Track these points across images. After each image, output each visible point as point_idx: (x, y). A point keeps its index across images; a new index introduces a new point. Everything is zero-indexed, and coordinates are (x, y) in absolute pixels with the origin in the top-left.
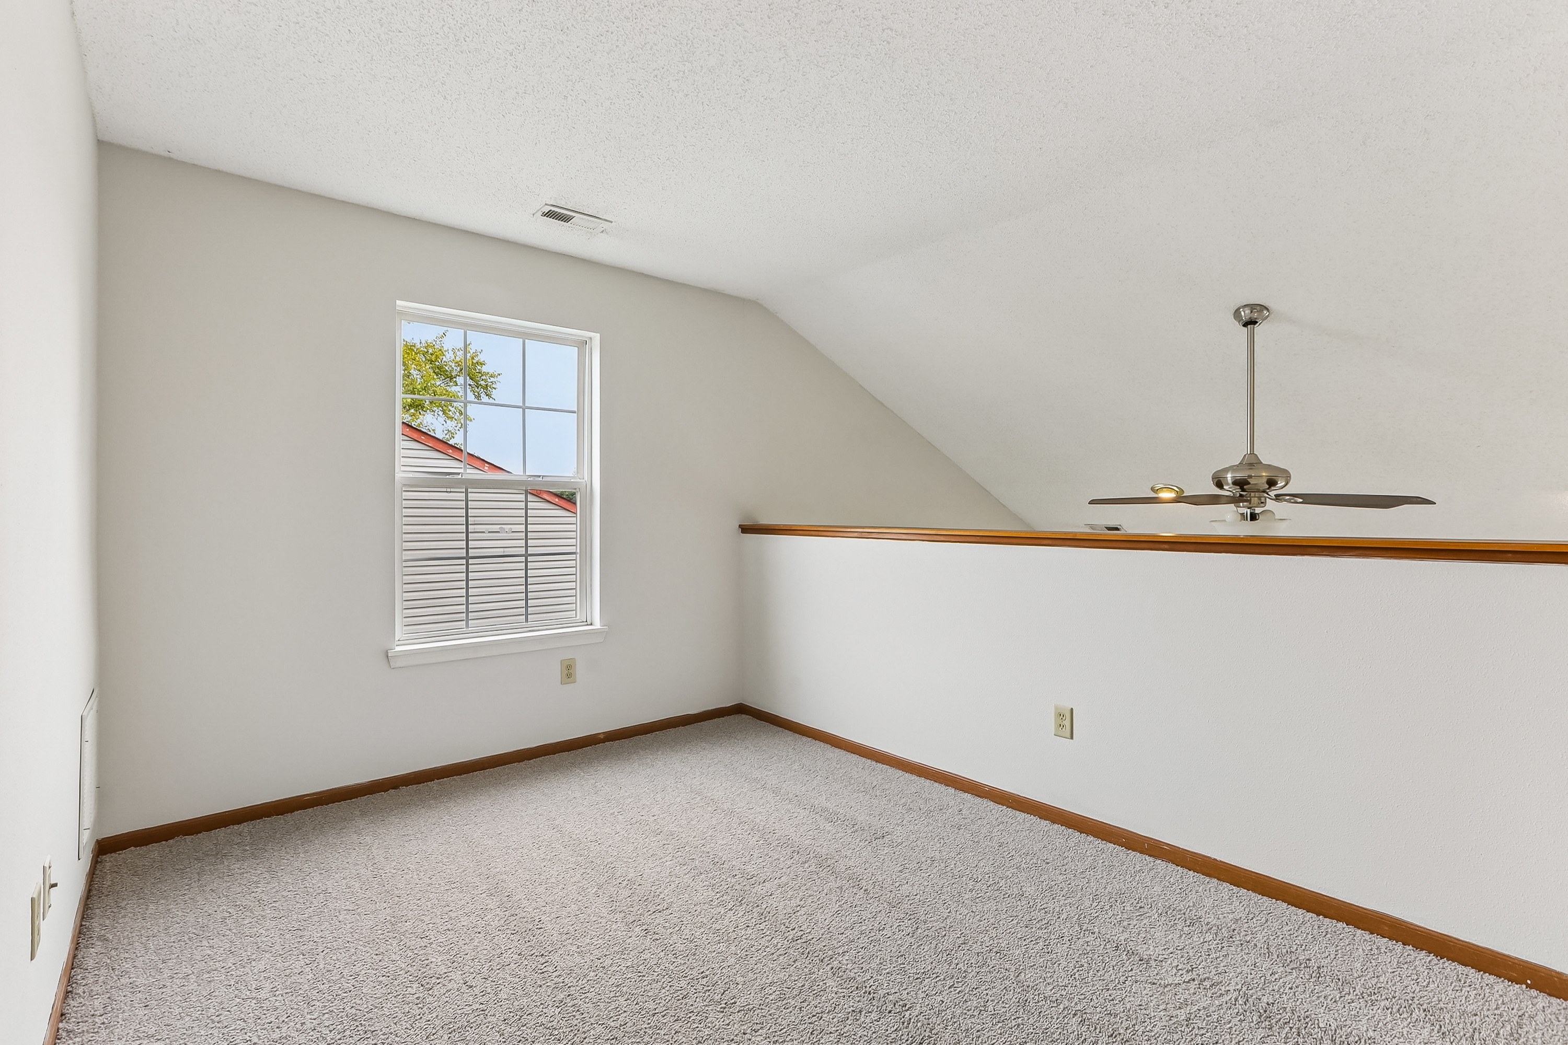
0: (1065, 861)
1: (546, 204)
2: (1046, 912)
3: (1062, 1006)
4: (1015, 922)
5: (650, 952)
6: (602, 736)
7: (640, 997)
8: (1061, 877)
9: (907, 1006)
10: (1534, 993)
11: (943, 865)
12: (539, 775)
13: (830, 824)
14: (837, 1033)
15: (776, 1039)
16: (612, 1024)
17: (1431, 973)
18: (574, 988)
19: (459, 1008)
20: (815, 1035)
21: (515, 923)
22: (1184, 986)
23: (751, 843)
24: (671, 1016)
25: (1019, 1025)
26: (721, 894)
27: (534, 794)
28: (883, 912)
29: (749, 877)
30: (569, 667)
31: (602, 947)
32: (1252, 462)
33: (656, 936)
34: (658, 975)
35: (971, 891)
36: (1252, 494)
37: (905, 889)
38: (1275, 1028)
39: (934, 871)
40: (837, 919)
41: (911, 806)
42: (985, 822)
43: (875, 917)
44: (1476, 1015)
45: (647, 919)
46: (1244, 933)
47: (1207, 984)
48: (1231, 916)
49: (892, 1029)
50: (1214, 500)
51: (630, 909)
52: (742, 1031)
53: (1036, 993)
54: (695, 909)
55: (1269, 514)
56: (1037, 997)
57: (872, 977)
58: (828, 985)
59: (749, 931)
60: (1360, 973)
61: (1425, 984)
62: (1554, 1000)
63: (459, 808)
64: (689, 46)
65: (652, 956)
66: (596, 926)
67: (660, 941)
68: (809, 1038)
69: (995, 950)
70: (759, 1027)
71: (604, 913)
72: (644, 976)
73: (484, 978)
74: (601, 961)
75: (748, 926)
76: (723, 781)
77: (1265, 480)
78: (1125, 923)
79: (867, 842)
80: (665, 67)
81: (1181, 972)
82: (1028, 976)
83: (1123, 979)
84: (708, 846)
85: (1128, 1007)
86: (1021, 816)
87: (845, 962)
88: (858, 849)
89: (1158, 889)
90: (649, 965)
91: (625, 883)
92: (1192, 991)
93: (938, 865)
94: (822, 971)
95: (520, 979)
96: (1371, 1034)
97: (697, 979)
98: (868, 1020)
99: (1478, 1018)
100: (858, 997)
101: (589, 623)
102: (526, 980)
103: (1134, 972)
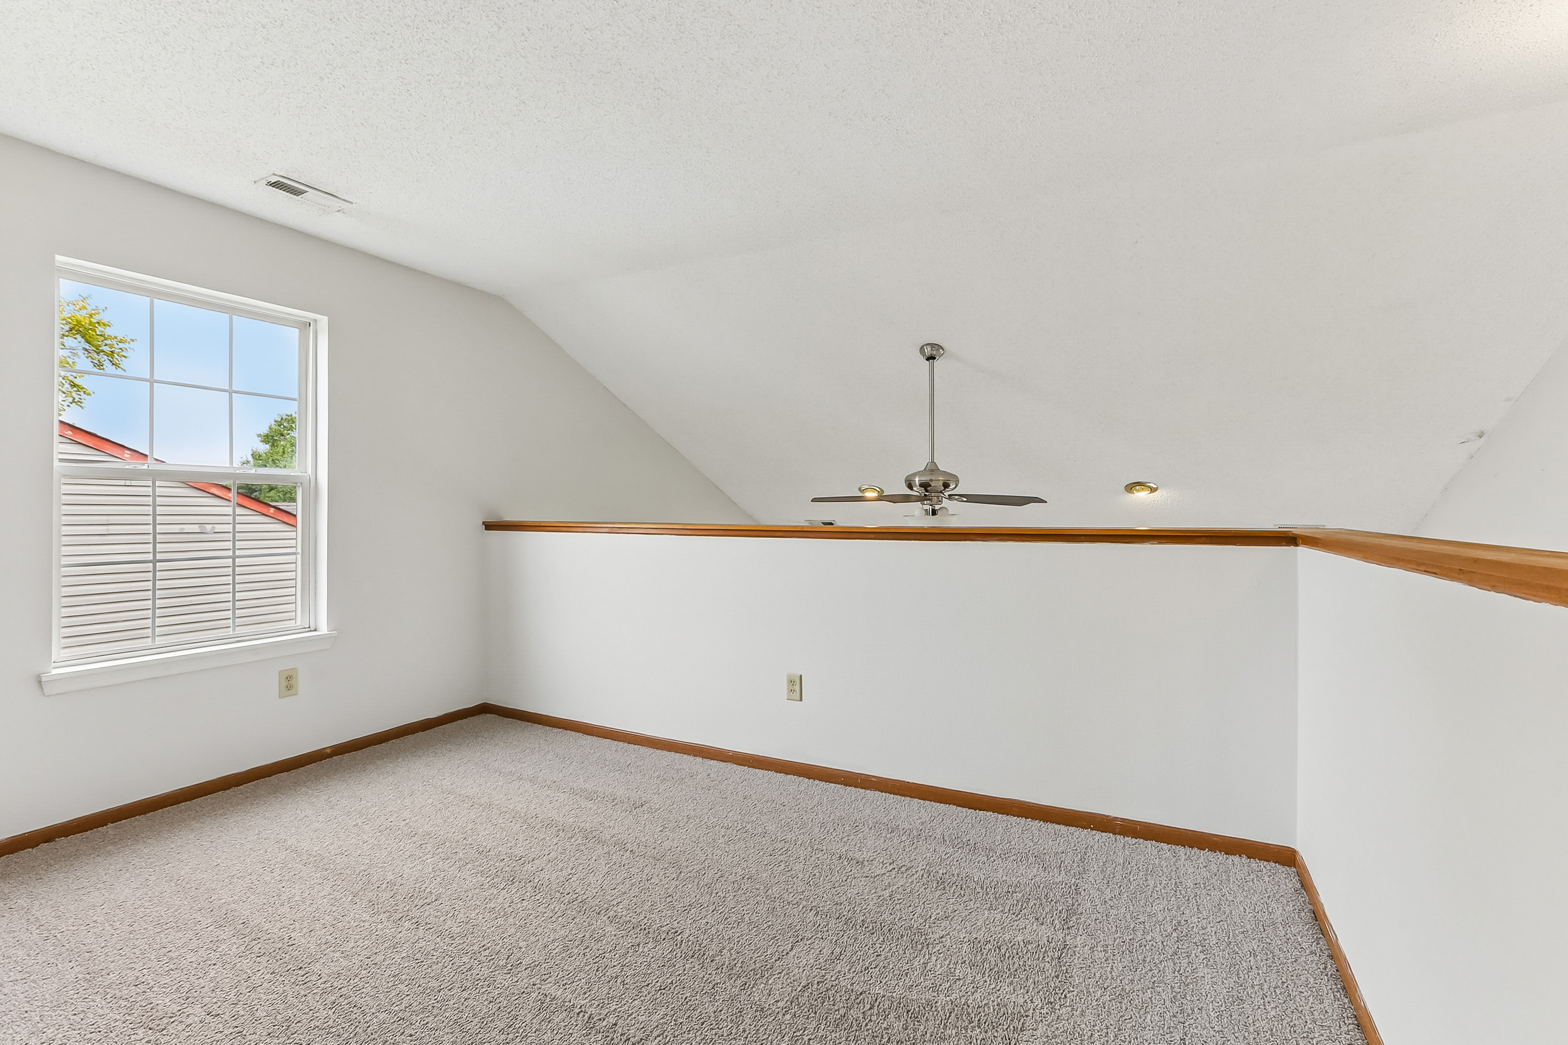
0: (798, 802)
1: (274, 174)
2: (785, 842)
3: (801, 906)
4: (761, 853)
5: (425, 940)
6: (329, 751)
7: (422, 980)
8: (795, 815)
9: (679, 932)
10: (1094, 832)
11: (698, 820)
12: (255, 800)
13: (591, 802)
14: (620, 965)
15: (565, 982)
16: (396, 1008)
17: (1041, 834)
18: (346, 988)
19: (207, 1038)
20: (601, 971)
21: (259, 945)
22: (888, 874)
23: (514, 829)
24: (458, 988)
25: (769, 926)
26: (491, 878)
27: (252, 819)
28: (649, 865)
29: (517, 859)
30: (289, 678)
31: (370, 946)
32: (933, 468)
33: (429, 926)
34: (437, 958)
35: (724, 836)
36: (933, 494)
37: (667, 845)
38: (947, 888)
39: (691, 826)
40: (608, 878)
41: (664, 777)
42: (731, 781)
43: (642, 871)
44: (1063, 853)
45: (415, 913)
46: (928, 831)
47: (903, 869)
48: (919, 821)
49: (668, 952)
50: (906, 499)
51: (394, 908)
52: (532, 983)
53: (782, 901)
54: (466, 895)
55: (944, 510)
56: (782, 904)
57: (645, 917)
58: (607, 931)
59: (525, 903)
60: (1000, 842)
61: (1037, 840)
62: (1104, 834)
63: (151, 848)
64: (469, 63)
65: (428, 943)
66: (359, 930)
67: (434, 929)
68: (595, 975)
69: (747, 877)
70: (547, 976)
71: (365, 917)
72: (422, 962)
73: (233, 1004)
74: (371, 959)
75: (523, 900)
76: (476, 778)
77: (941, 483)
78: (846, 839)
79: (628, 812)
80: (441, 75)
81: (885, 865)
82: (775, 891)
83: (844, 879)
84: (470, 839)
85: (849, 896)
86: (760, 772)
87: (620, 910)
88: (620, 819)
89: (868, 811)
90: (426, 951)
91: (384, 886)
92: (893, 876)
93: (693, 821)
94: (599, 921)
95: (279, 995)
96: (1004, 878)
97: (479, 952)
98: (646, 950)
99: (1064, 854)
100: (635, 934)
101: (312, 628)
102: (286, 994)
103: (853, 871)
